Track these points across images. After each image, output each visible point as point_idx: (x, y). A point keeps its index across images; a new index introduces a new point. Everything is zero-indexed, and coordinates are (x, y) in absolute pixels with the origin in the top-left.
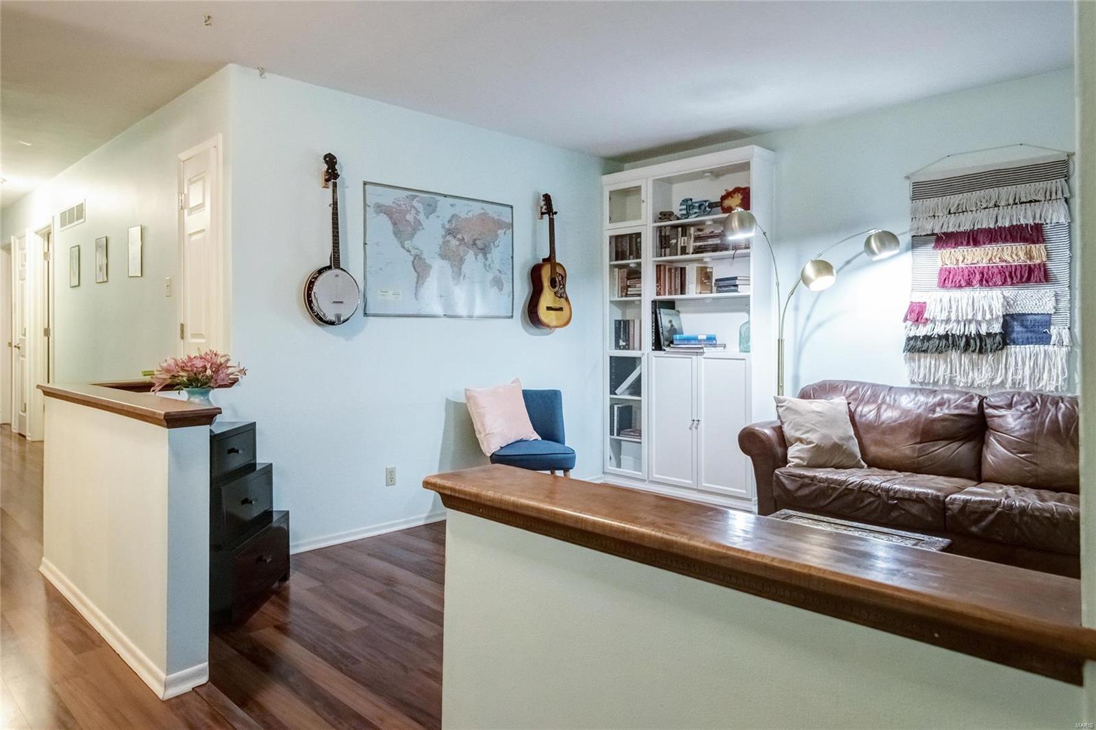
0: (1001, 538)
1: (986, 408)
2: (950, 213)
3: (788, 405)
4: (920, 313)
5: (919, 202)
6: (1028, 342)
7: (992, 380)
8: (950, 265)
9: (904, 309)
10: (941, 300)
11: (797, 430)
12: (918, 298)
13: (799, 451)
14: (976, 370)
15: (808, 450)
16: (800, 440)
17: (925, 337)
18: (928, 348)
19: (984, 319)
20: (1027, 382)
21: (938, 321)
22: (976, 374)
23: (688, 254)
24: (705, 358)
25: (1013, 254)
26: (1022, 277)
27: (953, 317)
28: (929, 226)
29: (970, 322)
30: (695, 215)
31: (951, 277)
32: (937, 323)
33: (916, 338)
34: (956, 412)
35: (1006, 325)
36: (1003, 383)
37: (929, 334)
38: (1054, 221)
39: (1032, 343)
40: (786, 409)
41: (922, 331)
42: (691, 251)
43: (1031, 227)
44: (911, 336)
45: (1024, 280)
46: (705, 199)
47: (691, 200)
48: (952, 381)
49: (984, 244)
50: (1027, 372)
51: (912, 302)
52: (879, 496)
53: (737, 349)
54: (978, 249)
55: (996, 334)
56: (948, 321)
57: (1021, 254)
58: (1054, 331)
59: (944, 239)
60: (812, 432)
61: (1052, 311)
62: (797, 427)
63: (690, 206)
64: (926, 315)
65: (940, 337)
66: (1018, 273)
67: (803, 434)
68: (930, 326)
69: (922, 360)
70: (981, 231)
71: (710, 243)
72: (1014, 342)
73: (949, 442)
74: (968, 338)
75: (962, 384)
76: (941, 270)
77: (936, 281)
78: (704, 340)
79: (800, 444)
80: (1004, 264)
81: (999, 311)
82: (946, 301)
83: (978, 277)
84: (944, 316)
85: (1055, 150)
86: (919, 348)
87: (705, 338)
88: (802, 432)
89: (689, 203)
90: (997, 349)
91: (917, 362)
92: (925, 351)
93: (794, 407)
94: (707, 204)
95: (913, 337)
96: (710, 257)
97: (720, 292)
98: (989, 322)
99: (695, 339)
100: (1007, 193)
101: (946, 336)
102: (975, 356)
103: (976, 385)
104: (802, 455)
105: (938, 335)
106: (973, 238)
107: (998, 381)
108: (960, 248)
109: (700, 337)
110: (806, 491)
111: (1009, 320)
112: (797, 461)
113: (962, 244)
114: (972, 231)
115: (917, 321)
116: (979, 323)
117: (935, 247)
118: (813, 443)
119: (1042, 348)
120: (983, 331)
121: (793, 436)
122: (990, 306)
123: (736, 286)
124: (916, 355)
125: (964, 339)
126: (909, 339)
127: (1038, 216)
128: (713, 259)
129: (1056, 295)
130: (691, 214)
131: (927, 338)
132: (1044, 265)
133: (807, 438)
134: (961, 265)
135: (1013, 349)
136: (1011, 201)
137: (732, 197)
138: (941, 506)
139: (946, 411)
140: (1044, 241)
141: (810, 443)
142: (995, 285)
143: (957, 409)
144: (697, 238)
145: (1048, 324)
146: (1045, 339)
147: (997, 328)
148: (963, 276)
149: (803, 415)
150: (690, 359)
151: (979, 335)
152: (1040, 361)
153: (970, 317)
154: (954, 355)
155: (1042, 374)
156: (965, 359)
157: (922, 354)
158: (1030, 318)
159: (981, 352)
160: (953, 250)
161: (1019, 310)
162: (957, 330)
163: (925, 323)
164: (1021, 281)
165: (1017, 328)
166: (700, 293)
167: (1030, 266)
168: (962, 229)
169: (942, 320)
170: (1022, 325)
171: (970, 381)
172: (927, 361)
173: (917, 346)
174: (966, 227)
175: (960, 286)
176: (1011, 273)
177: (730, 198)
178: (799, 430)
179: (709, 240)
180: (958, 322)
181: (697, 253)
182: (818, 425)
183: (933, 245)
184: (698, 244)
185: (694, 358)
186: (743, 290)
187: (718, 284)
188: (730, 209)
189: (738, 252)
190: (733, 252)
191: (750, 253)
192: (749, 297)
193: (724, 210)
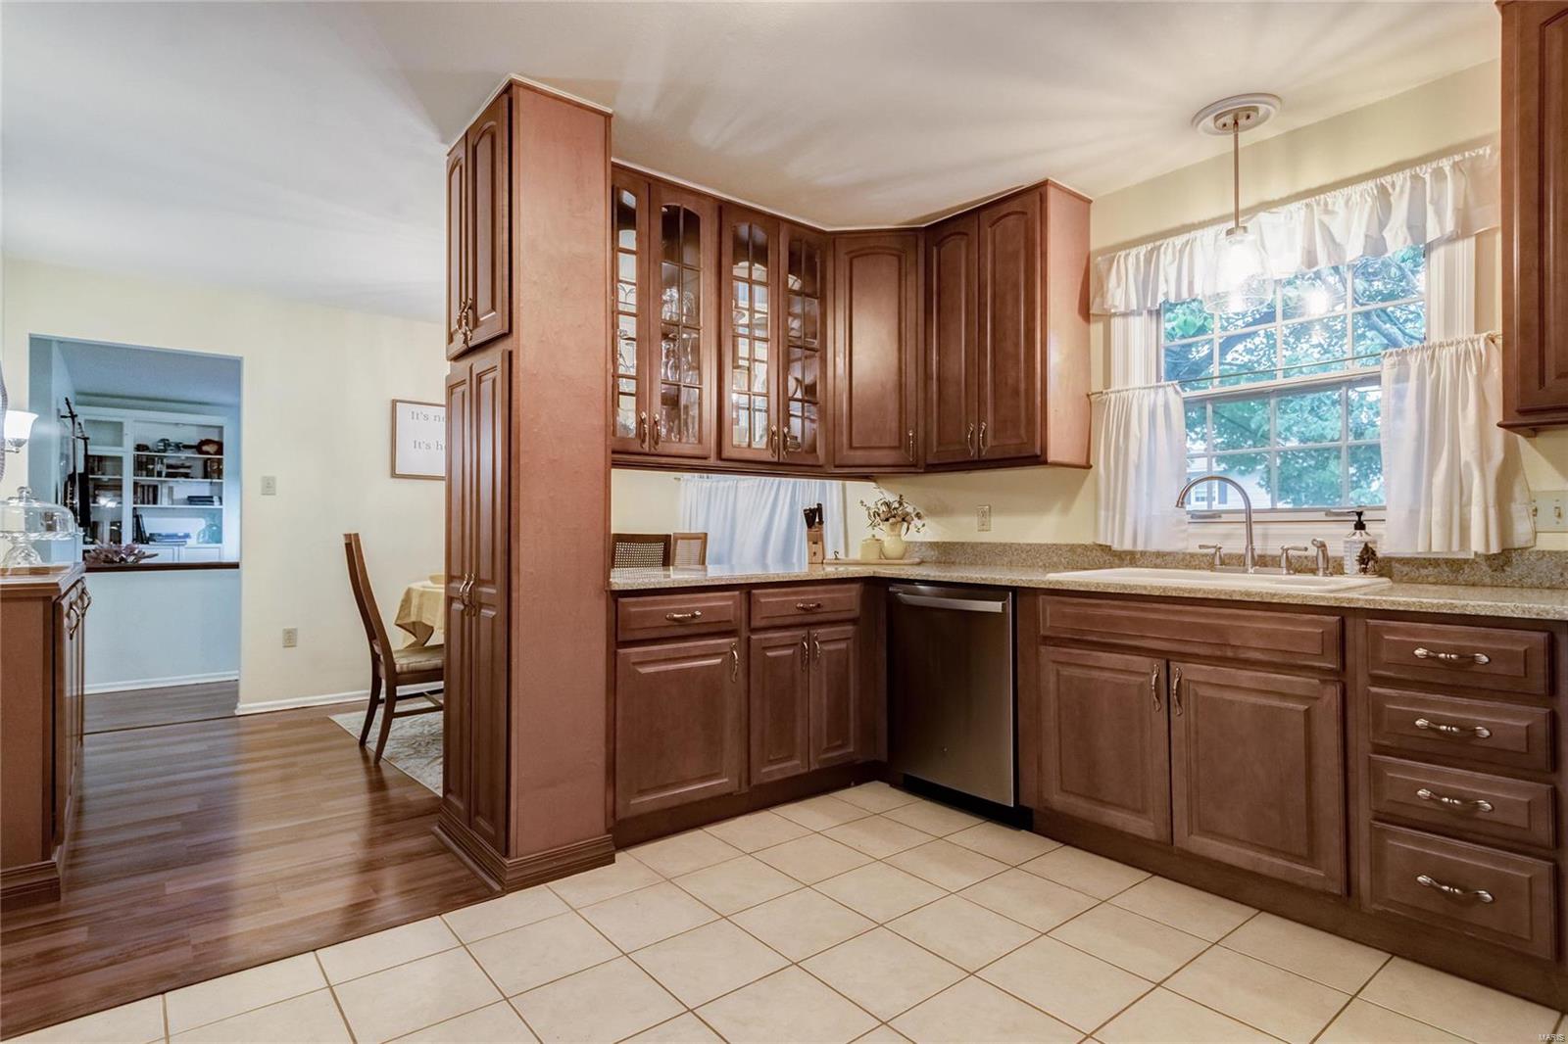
30: (171, 451)
42: (164, 475)
46: (181, 442)
47: (169, 440)
63: (167, 444)
89: (166, 442)
94: (182, 445)
96: (181, 481)
97: (190, 505)
123: (213, 501)
128: (182, 483)
130: (167, 450)
137: (207, 445)
144: (169, 467)
177: (205, 445)
184: (170, 471)
185: (177, 548)
186: (216, 505)
187: (192, 500)
188: (208, 453)
189: (214, 480)
190: (209, 480)
191: (221, 483)
192: (221, 509)
193: (201, 452)
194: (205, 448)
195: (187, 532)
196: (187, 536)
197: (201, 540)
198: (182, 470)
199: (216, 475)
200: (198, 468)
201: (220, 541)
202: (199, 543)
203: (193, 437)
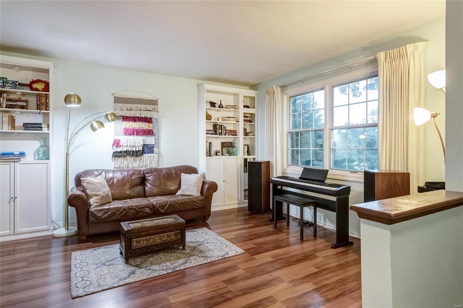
0: (169, 212)
1: (146, 174)
2: (127, 110)
3: (88, 181)
4: (118, 143)
5: (117, 104)
6: (148, 153)
7: (140, 165)
8: (127, 127)
9: (112, 142)
10: (125, 139)
11: (94, 191)
12: (117, 138)
13: (96, 200)
14: (135, 162)
15: (100, 199)
16: (96, 195)
17: (120, 151)
18: (121, 156)
19: (138, 146)
20: (148, 165)
21: (124, 146)
22: (135, 163)
23: (2, 107)
24: (20, 164)
25: (145, 126)
26: (147, 133)
27: (129, 145)
28: (120, 113)
29: (133, 147)
30: (9, 88)
31: (128, 132)
32: (124, 147)
33: (117, 152)
34: (138, 176)
35: (143, 148)
36: (142, 166)
37: (121, 151)
38: (155, 117)
39: (149, 153)
40: (87, 183)
41: (119, 150)
42: (4, 106)
43: (149, 118)
44: (115, 151)
45: (148, 134)
46: (17, 81)
47: (6, 79)
48: (128, 166)
49: (137, 121)
50: (149, 162)
51: (115, 139)
52: (135, 209)
53: (32, 159)
54: (135, 123)
55: (141, 150)
56: (127, 146)
57: (147, 126)
58: (155, 149)
59: (125, 118)
60: (99, 191)
61: (154, 144)
62: (94, 190)
63: (5, 82)
64: (120, 144)
65: (125, 152)
66: (146, 132)
67: (97, 192)
68: (121, 148)
69: (119, 160)
70: (136, 117)
71: (19, 104)
72: (145, 153)
73: (137, 187)
74: (133, 152)
75: (131, 167)
76: (124, 128)
77: (123, 132)
78: (18, 155)
79: (96, 197)
80: (142, 129)
81: (142, 143)
82: (126, 139)
83: (136, 132)
84: (126, 145)
85: (154, 96)
86: (118, 155)
87: (19, 153)
88: (96, 192)
89: (5, 80)
90: (141, 155)
91: (117, 161)
92: (120, 157)
93: (90, 182)
94: (18, 83)
95: (116, 152)
96: (19, 111)
97: (27, 130)
98: (139, 147)
99: (13, 154)
100: (143, 107)
101: (126, 152)
102: (135, 157)
103: (135, 167)
104: (97, 201)
105: (124, 151)
106: (134, 119)
107: (141, 165)
108: (130, 122)
109: (15, 153)
110: (106, 215)
111: (144, 146)
112: (95, 204)
113: (131, 121)
114: (134, 117)
115: (117, 146)
116: (136, 147)
117: (122, 121)
118: (101, 195)
119: (152, 154)
120: (137, 150)
121: (92, 194)
122: (139, 142)
123: (42, 128)
124: (117, 158)
125: (132, 152)
126: (114, 152)
127: (151, 115)
128: (20, 113)
129: (155, 139)
130: (6, 86)
131: (121, 152)
132: (152, 130)
133: (99, 194)
134: (131, 128)
135: (145, 155)
136: (145, 110)
137: (38, 84)
138: (153, 207)
139: (135, 176)
140: (152, 123)
141: (100, 195)
142: (141, 135)
143: (138, 175)
144: (8, 100)
145: (153, 147)
146: (152, 152)
147: (141, 149)
148: (131, 131)
149: (95, 185)
150: (9, 165)
151: (136, 151)
152: (152, 159)
153: (134, 145)
154: (128, 157)
155: (152, 162)
156: (132, 159)
157: (119, 158)
158: (149, 145)
159: (137, 156)
160: (128, 122)
161: (146, 143)
162: (130, 149)
163: (120, 147)
164: (147, 134)
165: (146, 149)
166: (11, 130)
167: (149, 130)
168: (131, 116)
169: (126, 146)
170: (147, 148)
171: (133, 166)
172: (120, 160)
173: (117, 155)
174: (132, 115)
175: (131, 135)
176: (144, 132)
177: (36, 83)
178: (95, 191)
179: (18, 102)
180: (130, 146)
181: (9, 108)
182: (101, 188)
183: (122, 120)
184: (9, 103)
185: (12, 164)
186: (45, 130)
187: (26, 126)
188: (37, 90)
189: (42, 111)
190: (39, 111)
191: (49, 113)
192: (49, 133)
193: (32, 89)
194: (35, 86)
195: (22, 151)
196: (22, 154)
197: (36, 157)
198: (19, 103)
199: (44, 107)
200: (33, 101)
201: (48, 159)
202: (34, 160)
203: (26, 77)
